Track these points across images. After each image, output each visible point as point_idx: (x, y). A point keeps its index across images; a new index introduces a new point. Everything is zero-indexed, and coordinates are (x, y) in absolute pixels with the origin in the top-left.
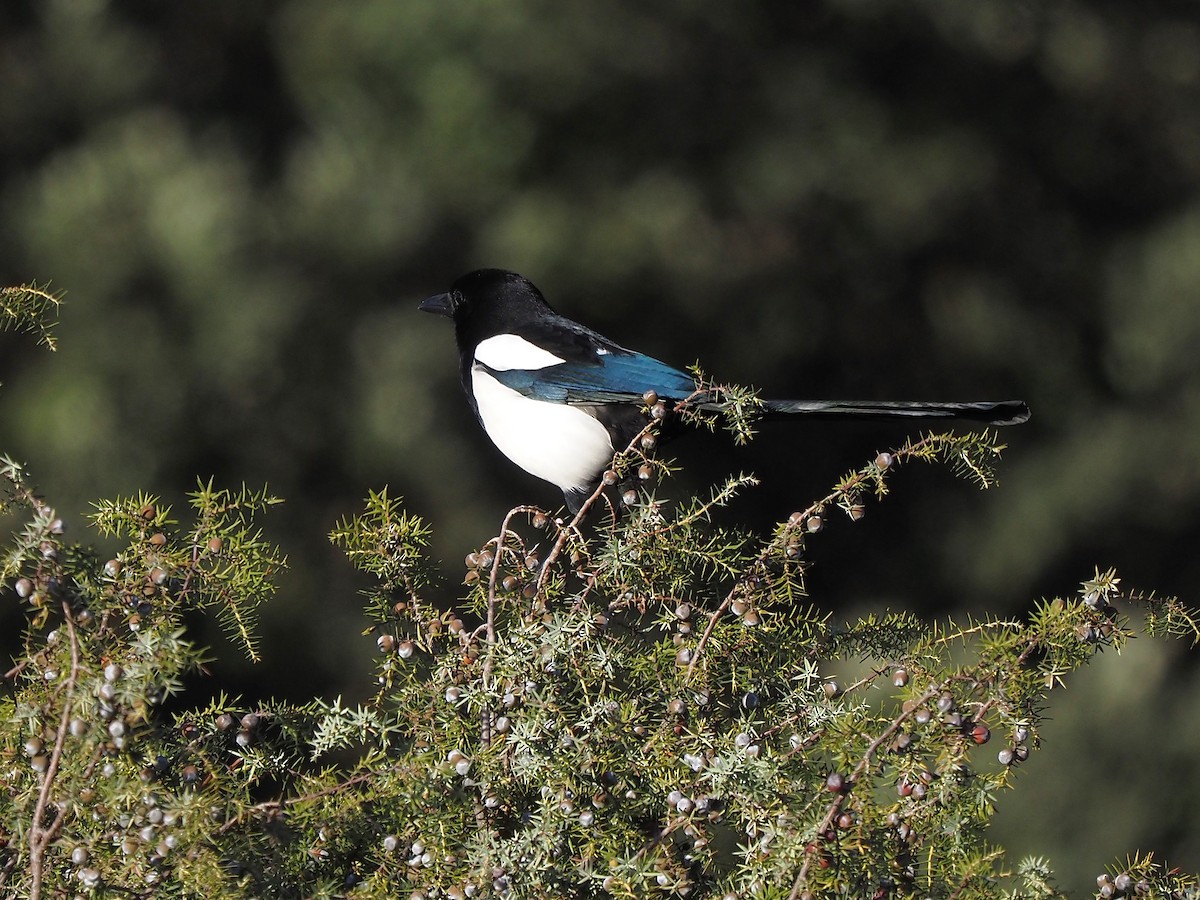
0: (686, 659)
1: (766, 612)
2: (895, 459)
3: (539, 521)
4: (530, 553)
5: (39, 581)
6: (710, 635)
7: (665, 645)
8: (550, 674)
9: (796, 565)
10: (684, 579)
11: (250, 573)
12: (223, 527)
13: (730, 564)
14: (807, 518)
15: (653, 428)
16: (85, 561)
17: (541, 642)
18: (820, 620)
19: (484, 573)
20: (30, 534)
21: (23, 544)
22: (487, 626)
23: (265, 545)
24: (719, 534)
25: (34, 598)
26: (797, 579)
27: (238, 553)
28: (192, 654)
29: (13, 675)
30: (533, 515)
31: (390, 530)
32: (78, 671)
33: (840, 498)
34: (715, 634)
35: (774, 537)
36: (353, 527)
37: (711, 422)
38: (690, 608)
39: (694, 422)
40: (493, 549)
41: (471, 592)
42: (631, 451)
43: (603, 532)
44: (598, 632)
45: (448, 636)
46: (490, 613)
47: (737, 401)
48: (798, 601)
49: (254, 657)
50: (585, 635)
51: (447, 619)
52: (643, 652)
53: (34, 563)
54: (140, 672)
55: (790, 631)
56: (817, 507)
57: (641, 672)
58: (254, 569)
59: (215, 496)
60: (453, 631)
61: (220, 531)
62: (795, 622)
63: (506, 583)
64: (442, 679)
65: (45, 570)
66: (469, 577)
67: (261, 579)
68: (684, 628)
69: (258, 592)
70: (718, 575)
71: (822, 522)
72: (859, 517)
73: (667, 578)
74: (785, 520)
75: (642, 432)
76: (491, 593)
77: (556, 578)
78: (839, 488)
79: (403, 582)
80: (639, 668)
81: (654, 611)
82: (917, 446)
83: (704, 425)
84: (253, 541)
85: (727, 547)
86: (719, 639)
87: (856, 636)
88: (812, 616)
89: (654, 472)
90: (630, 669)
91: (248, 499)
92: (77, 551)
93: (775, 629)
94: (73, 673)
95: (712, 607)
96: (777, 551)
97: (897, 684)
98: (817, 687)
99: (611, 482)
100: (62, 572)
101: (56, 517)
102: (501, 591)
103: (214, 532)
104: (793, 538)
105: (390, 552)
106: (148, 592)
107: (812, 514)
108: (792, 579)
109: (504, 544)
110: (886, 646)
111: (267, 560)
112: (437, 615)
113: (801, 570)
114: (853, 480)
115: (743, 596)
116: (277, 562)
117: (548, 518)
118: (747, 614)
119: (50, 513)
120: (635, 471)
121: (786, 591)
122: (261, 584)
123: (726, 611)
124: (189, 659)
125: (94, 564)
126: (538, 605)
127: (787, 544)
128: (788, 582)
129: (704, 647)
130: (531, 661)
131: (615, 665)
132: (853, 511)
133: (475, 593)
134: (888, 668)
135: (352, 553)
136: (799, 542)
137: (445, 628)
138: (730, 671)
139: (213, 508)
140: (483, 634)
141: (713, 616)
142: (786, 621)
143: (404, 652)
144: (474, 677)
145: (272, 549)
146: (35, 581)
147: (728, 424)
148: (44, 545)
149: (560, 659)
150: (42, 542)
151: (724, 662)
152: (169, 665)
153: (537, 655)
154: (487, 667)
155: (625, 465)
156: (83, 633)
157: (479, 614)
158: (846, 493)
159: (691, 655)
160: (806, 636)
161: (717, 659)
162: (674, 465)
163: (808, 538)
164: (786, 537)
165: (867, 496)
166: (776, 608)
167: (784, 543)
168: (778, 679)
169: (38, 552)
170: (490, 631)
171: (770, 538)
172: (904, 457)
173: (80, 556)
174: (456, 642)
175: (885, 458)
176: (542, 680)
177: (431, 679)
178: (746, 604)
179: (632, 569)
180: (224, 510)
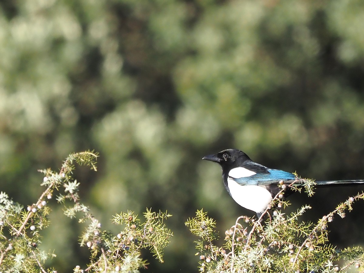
0: (293, 261)
1: (316, 246)
2: (355, 199)
3: (247, 220)
4: (245, 230)
5: (94, 242)
6: (300, 253)
7: (286, 257)
8: (251, 266)
9: (325, 232)
10: (292, 237)
11: (161, 238)
12: (154, 224)
13: (306, 232)
14: (328, 217)
15: (282, 192)
16: (108, 236)
17: (247, 257)
18: (333, 248)
19: (231, 237)
20: (90, 228)
21: (89, 231)
22: (232, 252)
23: (166, 229)
24: (302, 223)
25: (93, 247)
26: (325, 236)
27: (158, 232)
28: (142, 262)
29: (88, 270)
30: (245, 219)
31: (203, 223)
32: (107, 269)
33: (338, 211)
34: (301, 253)
35: (318, 223)
36: (192, 221)
37: (300, 190)
38: (293, 245)
39: (295, 190)
40: (233, 229)
41: (227, 242)
42: (276, 199)
43: (268, 224)
44: (265, 254)
45: (221, 255)
46: (233, 248)
47: (309, 183)
48: (326, 243)
49: (161, 261)
50: (262, 255)
51: (221, 250)
52: (279, 259)
53: (92, 237)
54: (126, 269)
55: (324, 252)
56: (331, 214)
57: (279, 265)
58: (163, 237)
59: (152, 214)
60: (223, 254)
61: (153, 225)
62: (325, 249)
63: (238, 239)
64: (219, 269)
65: (96, 239)
66: (226, 238)
67: (165, 240)
68: (291, 252)
69: (164, 244)
70: (302, 236)
71: (333, 219)
72: (344, 217)
73: (287, 237)
74: (321, 218)
75: (279, 193)
76: (233, 242)
77: (253, 237)
78: (338, 208)
79: (207, 239)
80: (278, 264)
81: (282, 247)
82: (361, 195)
83: (298, 191)
84: (163, 228)
85: (305, 227)
86: (302, 255)
87: (344, 254)
88: (330, 248)
89: (283, 205)
90: (275, 264)
91: (161, 215)
92: (105, 233)
93: (319, 252)
94: (105, 270)
95: (300, 245)
96: (319, 228)
97: (356, 267)
98: (332, 268)
99: (270, 208)
100: (101, 239)
101: (98, 223)
102: (236, 242)
103: (151, 225)
104: (324, 223)
105: (203, 229)
106: (128, 243)
107: (330, 216)
108: (324, 236)
109: (237, 227)
110: (353, 257)
111: (167, 234)
112: (218, 249)
113: (327, 233)
114: (342, 206)
115: (309, 242)
116: (170, 234)
117: (250, 219)
118: (310, 247)
119: (96, 222)
120: (277, 205)
121: (322, 240)
122: (165, 241)
123: (304, 246)
124: (141, 264)
125: (111, 237)
126: (247, 246)
127: (322, 225)
128: (323, 237)
129: (298, 257)
130: (245, 263)
131: (271, 263)
132: (342, 215)
133: (228, 242)
134: (354, 262)
135: (192, 230)
136: (326, 225)
137: (220, 253)
138: (306, 265)
139: (151, 218)
140: (231, 255)
141: (300, 248)
142: (323, 249)
143: (208, 260)
144: (228, 268)
145: (168, 230)
146: (93, 242)
147: (306, 191)
148: (95, 231)
149: (254, 262)
150: (94, 230)
151: (305, 262)
152: (135, 266)
153: (247, 261)
154: (232, 264)
155: (274, 203)
156: (108, 257)
157: (229, 249)
158: (340, 210)
159: (294, 259)
160: (328, 254)
161: (302, 261)
162: (289, 203)
163: (328, 224)
164: (322, 223)
165: (346, 211)
166: (319, 245)
167: (321, 225)
168: (321, 267)
169: (93, 233)
170: (233, 254)
171: (317, 224)
172: (357, 198)
173: (106, 234)
174: (223, 257)
175: (351, 199)
176: (249, 268)
177: (216, 269)
178: (310, 244)
179: (275, 234)
180: (154, 218)
